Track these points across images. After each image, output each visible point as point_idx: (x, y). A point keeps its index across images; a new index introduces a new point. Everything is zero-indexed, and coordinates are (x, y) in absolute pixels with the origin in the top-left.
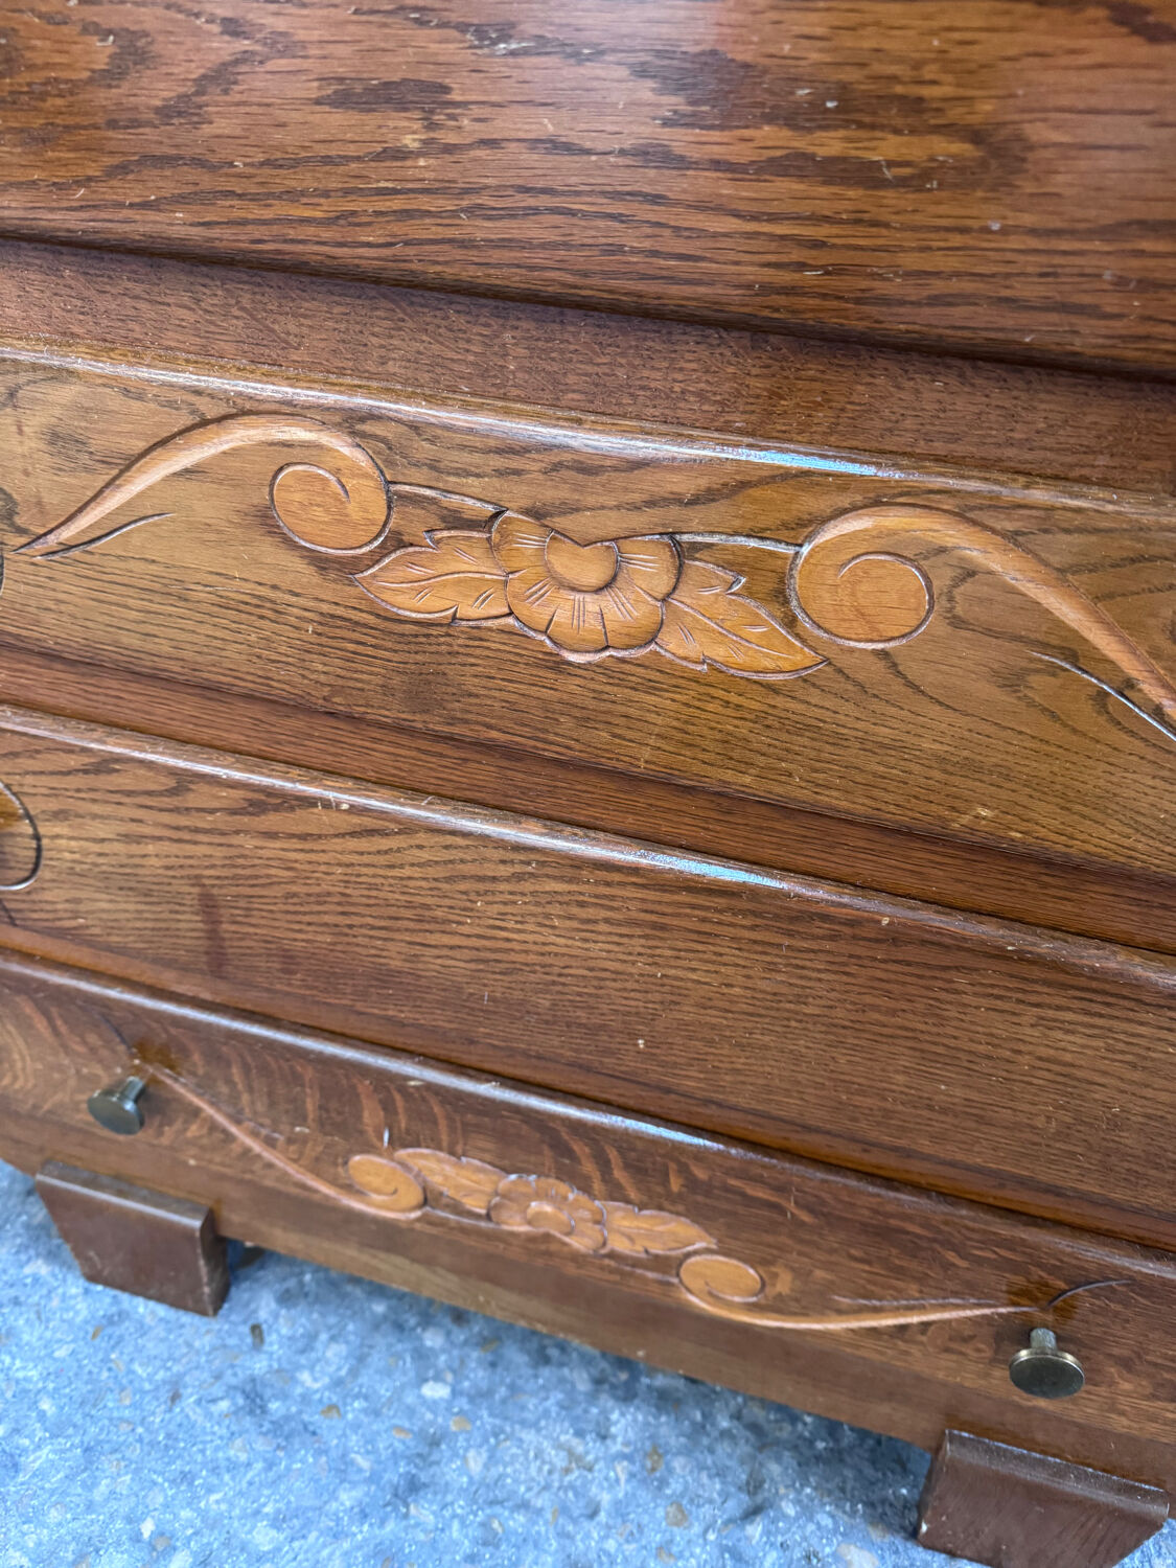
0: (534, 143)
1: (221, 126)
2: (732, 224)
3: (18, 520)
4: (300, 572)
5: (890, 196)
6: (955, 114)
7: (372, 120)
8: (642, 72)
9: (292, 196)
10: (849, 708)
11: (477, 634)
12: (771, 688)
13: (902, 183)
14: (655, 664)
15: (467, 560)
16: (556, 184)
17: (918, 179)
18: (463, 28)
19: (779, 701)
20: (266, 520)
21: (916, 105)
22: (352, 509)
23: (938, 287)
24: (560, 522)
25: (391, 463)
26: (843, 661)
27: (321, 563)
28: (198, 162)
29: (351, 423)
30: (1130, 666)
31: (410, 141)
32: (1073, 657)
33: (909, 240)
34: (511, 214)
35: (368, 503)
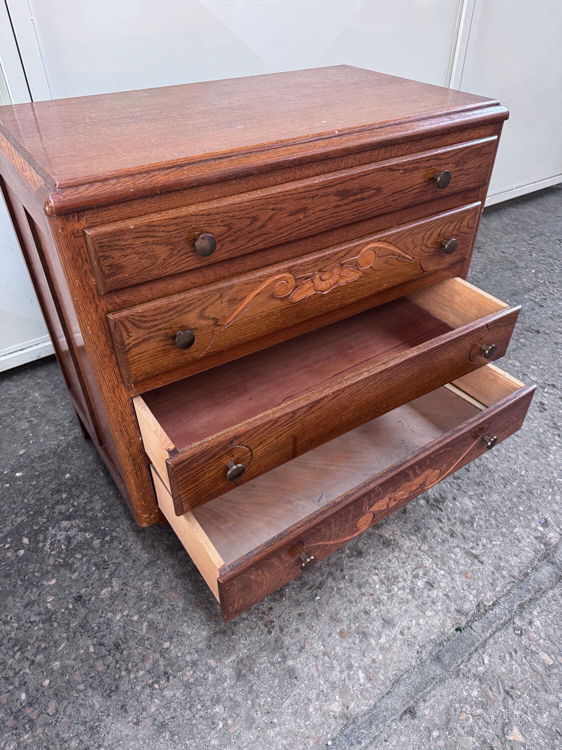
0: (320, 211)
1: (270, 226)
2: (347, 212)
3: (218, 324)
4: (279, 302)
5: (366, 200)
6: (373, 187)
7: (295, 216)
8: (335, 195)
9: (281, 233)
10: (366, 278)
11: (309, 298)
12: (356, 281)
13: (368, 198)
14: (339, 287)
15: (308, 285)
16: (323, 215)
17: (370, 197)
18: (310, 198)
19: (357, 283)
20: (273, 297)
21: (369, 187)
22: (289, 286)
23: (373, 210)
24: (323, 270)
25: (296, 273)
26: (365, 271)
27: (282, 299)
28: (265, 234)
29: (284, 271)
30: (400, 252)
31: (301, 217)
32: (393, 255)
33: (369, 205)
34: (316, 223)
35: (292, 282)
